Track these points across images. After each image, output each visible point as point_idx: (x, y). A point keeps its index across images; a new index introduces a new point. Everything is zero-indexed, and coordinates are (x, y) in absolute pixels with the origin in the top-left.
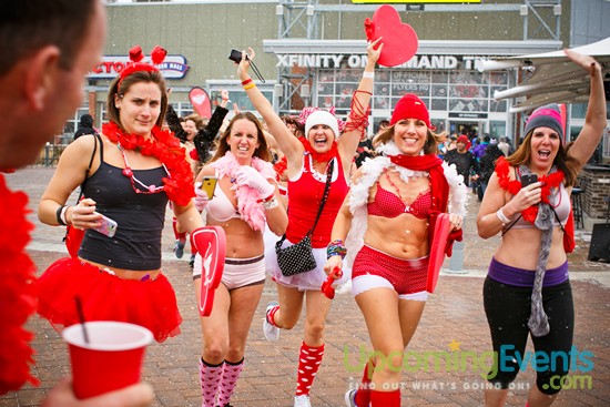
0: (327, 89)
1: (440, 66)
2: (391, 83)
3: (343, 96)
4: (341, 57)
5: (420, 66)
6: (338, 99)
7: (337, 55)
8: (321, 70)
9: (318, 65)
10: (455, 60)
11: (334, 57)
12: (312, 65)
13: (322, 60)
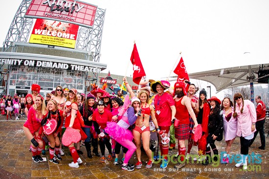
0: (14, 77)
1: (61, 68)
2: (39, 75)
3: (20, 80)
4: (21, 60)
5: (53, 67)
6: (17, 81)
8: (13, 66)
9: (12, 64)
10: (67, 66)
11: (19, 60)
13: (14, 62)
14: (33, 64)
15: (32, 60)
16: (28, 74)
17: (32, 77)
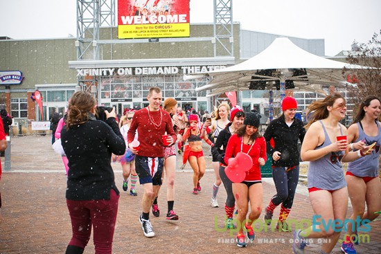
0: (106, 88)
1: (169, 73)
2: (142, 83)
3: (115, 91)
4: (113, 70)
5: (158, 73)
6: (112, 93)
7: (111, 68)
8: (103, 77)
9: (101, 74)
10: (177, 69)
11: (109, 70)
12: (97, 74)
13: (103, 72)
14: (130, 72)
15: (129, 68)
16: (127, 83)
17: (132, 86)
